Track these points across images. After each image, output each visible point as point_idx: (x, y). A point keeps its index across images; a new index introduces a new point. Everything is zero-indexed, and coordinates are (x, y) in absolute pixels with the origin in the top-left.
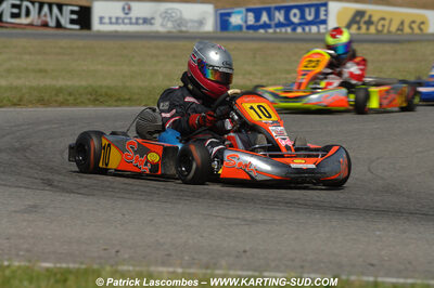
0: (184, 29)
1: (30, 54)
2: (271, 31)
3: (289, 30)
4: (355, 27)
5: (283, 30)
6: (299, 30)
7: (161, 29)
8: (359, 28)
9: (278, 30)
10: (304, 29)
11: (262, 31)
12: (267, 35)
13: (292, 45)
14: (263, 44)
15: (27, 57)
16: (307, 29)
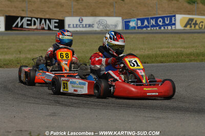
0: (108, 29)
1: (38, 43)
2: (149, 29)
3: (157, 28)
4: (189, 26)
5: (155, 28)
6: (162, 28)
7: (97, 29)
8: (191, 27)
9: (152, 28)
10: (164, 28)
11: (145, 29)
12: (147, 31)
13: (160, 36)
14: (147, 35)
15: (37, 44)
16: (166, 27)
